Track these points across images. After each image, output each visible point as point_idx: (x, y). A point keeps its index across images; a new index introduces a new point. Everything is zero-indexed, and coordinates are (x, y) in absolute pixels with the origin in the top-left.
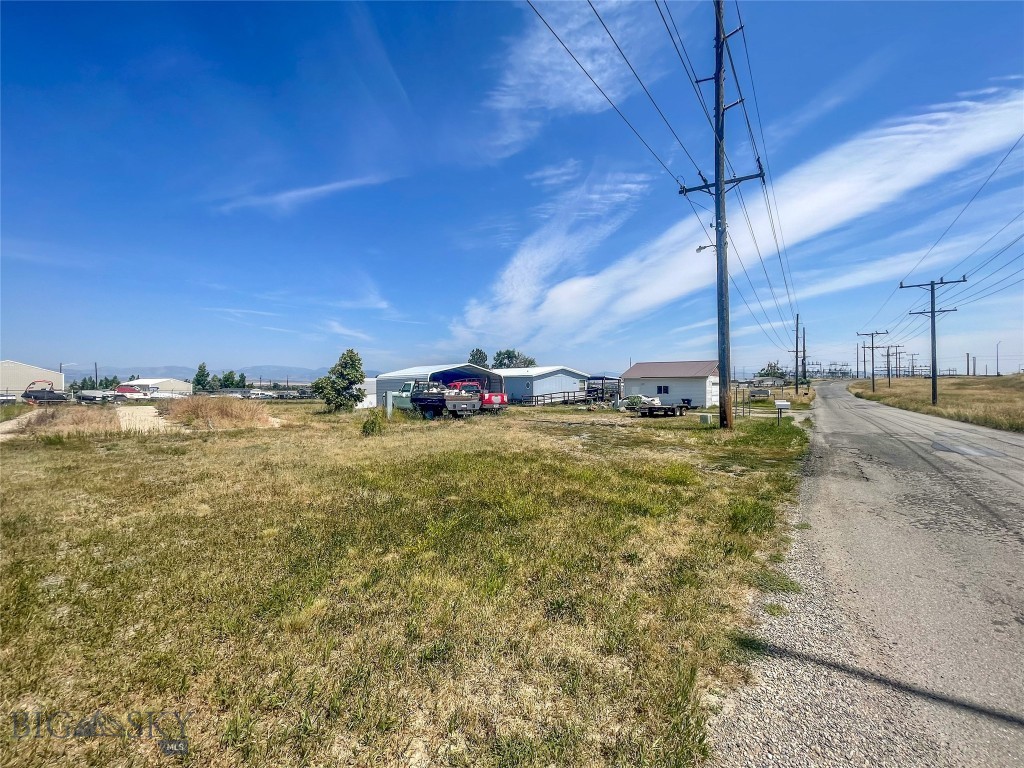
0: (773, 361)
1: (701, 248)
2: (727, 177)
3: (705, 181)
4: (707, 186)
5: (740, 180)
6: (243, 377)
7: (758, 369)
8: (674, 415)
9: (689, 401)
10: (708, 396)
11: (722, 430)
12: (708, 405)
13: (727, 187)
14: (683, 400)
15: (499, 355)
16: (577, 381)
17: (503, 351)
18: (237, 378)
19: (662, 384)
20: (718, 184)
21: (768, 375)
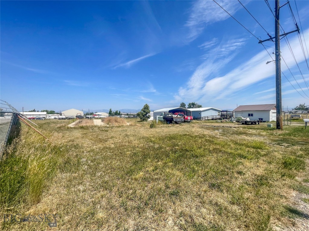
0: (302, 104)
1: (268, 62)
2: (280, 33)
3: (270, 37)
4: (271, 38)
5: (287, 34)
6: (120, 112)
7: (295, 107)
8: (256, 124)
9: (262, 119)
10: (271, 117)
11: (277, 130)
12: (271, 120)
13: (280, 38)
14: (259, 119)
15: (190, 104)
16: (217, 112)
17: (191, 103)
18: (118, 112)
19: (251, 113)
20: (276, 37)
21: (299, 109)
